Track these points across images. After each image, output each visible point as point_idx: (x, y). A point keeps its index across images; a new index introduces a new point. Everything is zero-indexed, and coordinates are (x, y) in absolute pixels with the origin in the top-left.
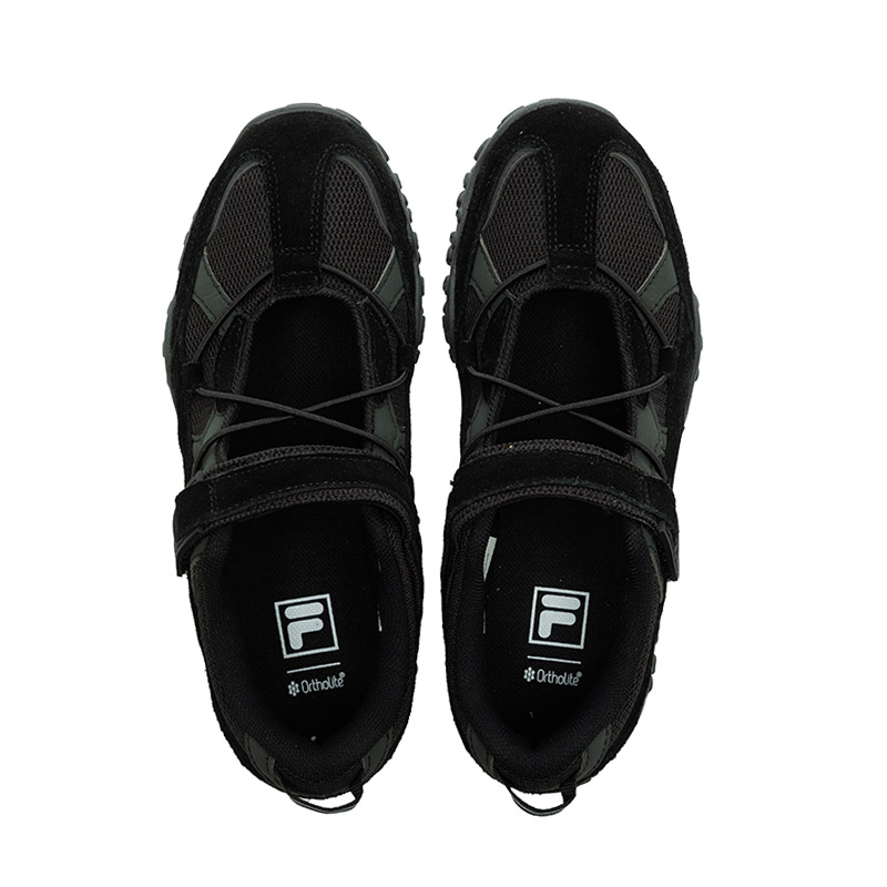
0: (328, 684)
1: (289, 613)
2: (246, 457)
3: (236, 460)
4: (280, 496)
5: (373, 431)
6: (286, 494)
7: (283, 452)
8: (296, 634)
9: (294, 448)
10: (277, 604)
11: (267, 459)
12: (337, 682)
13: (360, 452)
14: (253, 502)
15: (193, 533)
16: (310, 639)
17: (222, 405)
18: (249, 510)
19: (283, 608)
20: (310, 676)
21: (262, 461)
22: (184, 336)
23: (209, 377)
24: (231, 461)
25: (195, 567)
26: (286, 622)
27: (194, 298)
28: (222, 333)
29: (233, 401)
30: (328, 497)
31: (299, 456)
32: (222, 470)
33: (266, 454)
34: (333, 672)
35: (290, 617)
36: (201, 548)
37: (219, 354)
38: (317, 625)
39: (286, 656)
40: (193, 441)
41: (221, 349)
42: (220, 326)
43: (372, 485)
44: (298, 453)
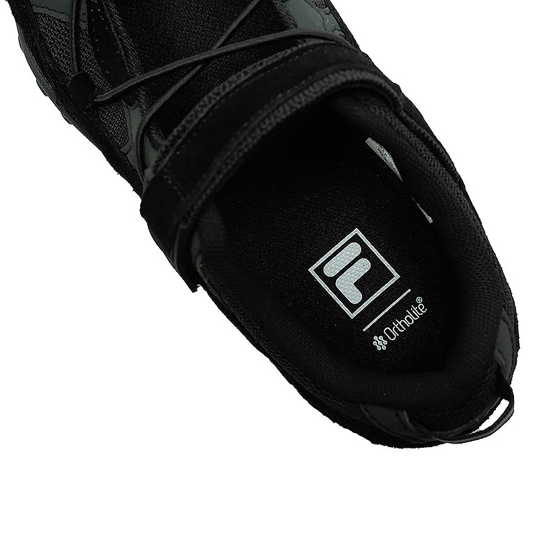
0: (411, 316)
1: (330, 271)
2: (183, 122)
3: (175, 132)
4: (241, 138)
5: (296, 26)
6: (247, 132)
7: (218, 94)
8: (348, 288)
9: (226, 83)
10: (311, 270)
11: (206, 110)
12: (418, 310)
13: (295, 49)
14: (218, 162)
15: (178, 234)
16: (364, 285)
17: (128, 97)
18: (219, 173)
19: (320, 271)
20: (387, 321)
21: (201, 115)
22: (50, 56)
23: (99, 81)
24: (170, 138)
25: (202, 269)
26: (331, 282)
27: (36, 10)
28: (84, 26)
29: (138, 85)
30: (291, 108)
31: (236, 88)
32: (167, 152)
33: (202, 107)
34: (408, 303)
35: (332, 275)
36: (196, 244)
37: (94, 50)
38: (364, 266)
39: (352, 316)
40: (125, 155)
41: (93, 43)
42: (77, 20)
43: (329, 70)
44: (233, 85)
